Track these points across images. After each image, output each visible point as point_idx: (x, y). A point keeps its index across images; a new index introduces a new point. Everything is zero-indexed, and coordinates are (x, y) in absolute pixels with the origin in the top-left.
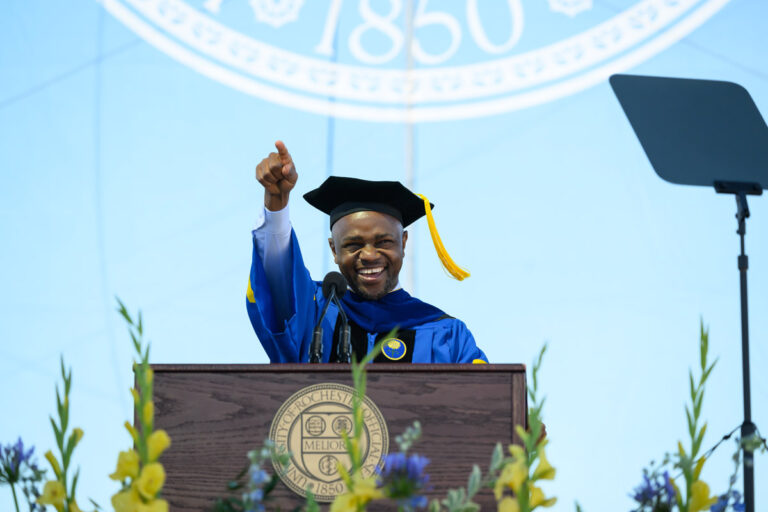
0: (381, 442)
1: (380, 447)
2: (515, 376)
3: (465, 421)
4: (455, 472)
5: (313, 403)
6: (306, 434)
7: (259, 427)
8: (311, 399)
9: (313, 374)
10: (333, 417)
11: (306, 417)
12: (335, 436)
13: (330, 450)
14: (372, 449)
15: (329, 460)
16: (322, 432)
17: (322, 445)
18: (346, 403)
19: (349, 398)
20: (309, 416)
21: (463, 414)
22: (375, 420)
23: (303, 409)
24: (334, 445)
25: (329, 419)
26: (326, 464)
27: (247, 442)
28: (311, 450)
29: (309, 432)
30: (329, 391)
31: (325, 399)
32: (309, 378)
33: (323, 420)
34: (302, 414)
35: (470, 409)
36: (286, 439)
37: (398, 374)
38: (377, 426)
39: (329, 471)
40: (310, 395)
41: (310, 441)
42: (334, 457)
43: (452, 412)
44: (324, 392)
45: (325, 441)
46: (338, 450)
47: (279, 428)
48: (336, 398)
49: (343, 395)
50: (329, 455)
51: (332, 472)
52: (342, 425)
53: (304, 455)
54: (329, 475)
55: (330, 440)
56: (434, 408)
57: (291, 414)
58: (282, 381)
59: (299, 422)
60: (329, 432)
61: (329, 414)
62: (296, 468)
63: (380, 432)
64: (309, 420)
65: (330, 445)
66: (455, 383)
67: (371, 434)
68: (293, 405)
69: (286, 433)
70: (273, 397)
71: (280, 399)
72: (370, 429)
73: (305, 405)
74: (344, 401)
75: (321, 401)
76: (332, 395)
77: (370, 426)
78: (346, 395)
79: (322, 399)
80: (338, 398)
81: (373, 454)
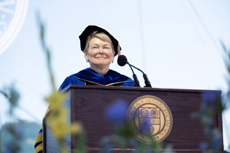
0: (170, 120)
1: (169, 122)
4: (197, 133)
5: (143, 103)
10: (151, 109)
12: (152, 117)
13: (150, 123)
14: (166, 123)
15: (150, 127)
16: (147, 115)
17: (147, 121)
19: (157, 102)
20: (142, 108)
22: (167, 111)
23: (139, 106)
24: (152, 121)
25: (149, 110)
28: (143, 123)
29: (142, 115)
30: (149, 99)
32: (141, 93)
33: (147, 110)
34: (139, 108)
36: (133, 118)
37: (174, 93)
38: (168, 114)
40: (142, 100)
42: (152, 126)
44: (147, 99)
46: (153, 123)
48: (152, 102)
49: (154, 100)
50: (150, 125)
54: (150, 133)
55: (150, 119)
56: (188, 107)
57: (134, 108)
58: (130, 94)
60: (149, 116)
61: (149, 108)
62: (137, 130)
63: (169, 116)
64: (141, 111)
67: (166, 117)
68: (135, 104)
69: (133, 116)
72: (165, 114)
73: (140, 104)
74: (155, 103)
75: (146, 103)
76: (150, 100)
77: (165, 113)
78: (156, 101)
79: (146, 102)
80: (153, 102)
81: (167, 125)
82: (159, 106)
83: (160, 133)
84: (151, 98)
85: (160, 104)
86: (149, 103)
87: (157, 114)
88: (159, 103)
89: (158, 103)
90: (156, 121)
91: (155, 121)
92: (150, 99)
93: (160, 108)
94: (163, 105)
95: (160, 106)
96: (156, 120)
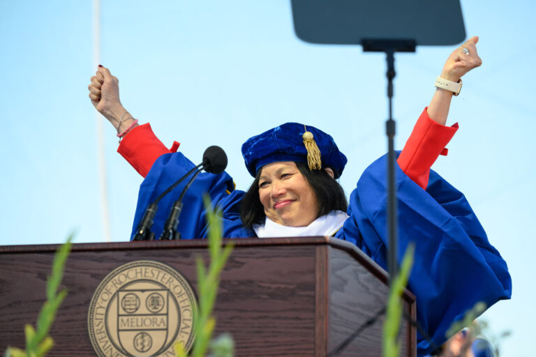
0: (191, 318)
1: (190, 323)
2: (318, 248)
3: (272, 296)
4: (261, 347)
5: (128, 281)
6: (122, 312)
7: (80, 305)
8: (127, 276)
9: (129, 252)
10: (147, 294)
11: (122, 294)
12: (149, 313)
13: (144, 327)
14: (182, 325)
15: (142, 337)
16: (137, 309)
17: (137, 322)
18: (159, 280)
19: (161, 275)
20: (126, 293)
21: (270, 288)
22: (185, 297)
23: (119, 286)
24: (148, 322)
25: (143, 296)
26: (140, 341)
27: (68, 321)
28: (126, 328)
29: (124, 309)
30: (144, 268)
31: (139, 277)
32: (126, 255)
33: (137, 297)
34: (118, 291)
35: (275, 283)
36: (103, 317)
38: (187, 303)
39: (143, 347)
40: (125, 272)
41: (125, 318)
42: (148, 334)
43: (259, 286)
44: (138, 269)
45: (140, 318)
46: (151, 327)
47: (97, 306)
48: (149, 276)
49: (156, 272)
50: (143, 332)
51: (145, 349)
52: (155, 301)
53: (121, 333)
54: (143, 352)
55: (144, 317)
56: (241, 283)
57: (108, 292)
58: (101, 260)
59: (115, 300)
60: (143, 310)
61: (143, 291)
62: (112, 346)
63: (190, 308)
64: (124, 298)
65: (143, 322)
66: (262, 257)
67: (182, 310)
68: (110, 283)
69: (103, 311)
70: (93, 276)
71: (99, 277)
72: (181, 305)
73: (121, 282)
74: (157, 278)
75: (136, 279)
76: (146, 272)
77: (181, 302)
78: (159, 272)
79: (136, 277)
80: (152, 275)
81: (184, 330)
82: (167, 286)
83: (166, 351)
84: (149, 266)
85: (168, 281)
86: (143, 278)
87: (162, 304)
88: (168, 276)
89: (163, 277)
90: (158, 322)
91: (156, 322)
92: (146, 269)
93: (168, 290)
94: (176, 282)
95: (170, 286)
96: (157, 319)
